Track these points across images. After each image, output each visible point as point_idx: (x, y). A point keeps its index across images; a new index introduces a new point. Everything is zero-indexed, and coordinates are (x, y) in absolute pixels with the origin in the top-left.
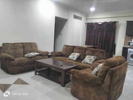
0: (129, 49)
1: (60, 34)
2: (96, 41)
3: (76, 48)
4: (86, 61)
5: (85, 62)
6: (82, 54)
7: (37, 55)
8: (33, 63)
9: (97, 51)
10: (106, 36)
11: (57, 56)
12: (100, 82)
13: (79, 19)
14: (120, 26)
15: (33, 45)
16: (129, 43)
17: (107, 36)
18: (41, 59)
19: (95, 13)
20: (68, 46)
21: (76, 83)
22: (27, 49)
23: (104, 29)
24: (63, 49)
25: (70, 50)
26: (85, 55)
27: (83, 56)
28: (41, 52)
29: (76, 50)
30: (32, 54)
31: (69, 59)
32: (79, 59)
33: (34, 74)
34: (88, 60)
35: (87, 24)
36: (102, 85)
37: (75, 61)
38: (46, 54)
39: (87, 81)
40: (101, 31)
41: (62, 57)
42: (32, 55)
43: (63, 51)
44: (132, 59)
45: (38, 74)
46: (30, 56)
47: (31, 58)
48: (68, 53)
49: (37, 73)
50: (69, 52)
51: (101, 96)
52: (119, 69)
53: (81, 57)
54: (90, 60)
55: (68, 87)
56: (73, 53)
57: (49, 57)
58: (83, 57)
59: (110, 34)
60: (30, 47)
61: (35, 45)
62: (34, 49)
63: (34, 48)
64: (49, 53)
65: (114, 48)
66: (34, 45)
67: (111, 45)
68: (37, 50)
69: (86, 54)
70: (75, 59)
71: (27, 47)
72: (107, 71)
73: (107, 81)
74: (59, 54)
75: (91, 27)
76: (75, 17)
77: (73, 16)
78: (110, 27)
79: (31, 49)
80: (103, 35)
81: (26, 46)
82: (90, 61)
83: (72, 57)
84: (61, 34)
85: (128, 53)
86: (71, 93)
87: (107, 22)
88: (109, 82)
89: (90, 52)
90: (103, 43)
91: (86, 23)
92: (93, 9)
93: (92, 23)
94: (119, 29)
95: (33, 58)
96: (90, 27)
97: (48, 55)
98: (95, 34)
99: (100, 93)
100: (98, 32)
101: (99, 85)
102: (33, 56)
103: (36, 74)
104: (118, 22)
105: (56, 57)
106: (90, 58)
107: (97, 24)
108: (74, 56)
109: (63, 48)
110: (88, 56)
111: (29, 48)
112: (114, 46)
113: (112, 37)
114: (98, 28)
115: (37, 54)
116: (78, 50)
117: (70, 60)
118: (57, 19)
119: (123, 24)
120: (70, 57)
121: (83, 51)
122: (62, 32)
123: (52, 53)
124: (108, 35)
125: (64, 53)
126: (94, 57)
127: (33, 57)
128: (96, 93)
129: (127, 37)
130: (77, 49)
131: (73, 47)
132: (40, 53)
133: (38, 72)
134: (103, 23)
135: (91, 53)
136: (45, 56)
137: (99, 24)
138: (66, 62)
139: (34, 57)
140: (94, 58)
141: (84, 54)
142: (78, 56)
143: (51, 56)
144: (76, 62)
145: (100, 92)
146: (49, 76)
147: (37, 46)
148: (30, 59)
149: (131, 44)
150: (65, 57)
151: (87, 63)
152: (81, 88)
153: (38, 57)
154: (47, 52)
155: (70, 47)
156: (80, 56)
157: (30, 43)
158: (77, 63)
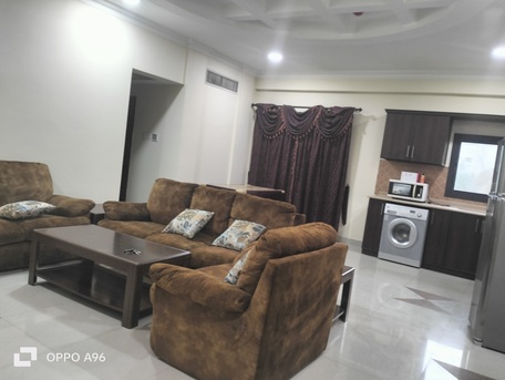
0: (389, 208)
1: (151, 137)
2: (284, 173)
3: (199, 191)
4: (229, 241)
5: (225, 242)
6: (220, 214)
7: (44, 212)
8: (25, 241)
9: (267, 207)
10: (318, 155)
11: (126, 218)
12: (236, 302)
13: (226, 87)
14: (365, 124)
15: (33, 170)
16: (392, 184)
17: (323, 156)
18: (58, 226)
19: (284, 70)
20: (170, 183)
21: (166, 311)
22: (5, 185)
23: (313, 131)
24: (151, 195)
25: (177, 200)
26: (230, 217)
27: (221, 222)
28: (63, 202)
29: (198, 200)
30: (26, 206)
31: (171, 232)
32: (207, 232)
33: (27, 283)
34: (233, 236)
35: (255, 108)
36: (244, 315)
37: (191, 239)
38: (81, 207)
39: (199, 301)
40: (304, 139)
41: (146, 224)
42: (24, 210)
43: (150, 201)
44: (396, 241)
45: (42, 284)
46: (14, 214)
47: (20, 219)
48: (168, 209)
49: (39, 280)
50: (173, 206)
51: (239, 351)
52: (304, 263)
53: (215, 226)
54: (242, 236)
55: (146, 328)
56: (187, 210)
57: (95, 219)
58: (221, 225)
59: (334, 149)
60: (22, 181)
61: (42, 173)
62: (38, 186)
63: (37, 182)
64: (94, 205)
65: (341, 198)
66: (37, 173)
67: (333, 190)
68: (49, 192)
69: (232, 215)
70: (189, 232)
71: (8, 179)
72: (262, 268)
73: (258, 300)
74: (137, 212)
75: (271, 119)
76: (213, 79)
77: (203, 76)
78: (332, 126)
79: (24, 187)
80: (309, 152)
81: (5, 172)
82: (239, 240)
83: (180, 222)
84: (155, 137)
85: (386, 218)
86: (150, 348)
87: (326, 106)
88: (265, 302)
89: (244, 209)
90: (309, 181)
91: (253, 105)
92: (275, 57)
93: (274, 107)
94: (364, 136)
95: (27, 222)
96: (268, 120)
97: (92, 214)
98: (282, 148)
99: (238, 340)
100: (293, 141)
101: (235, 314)
102: (29, 212)
103: (33, 282)
104: (360, 110)
105: (122, 223)
106: (241, 230)
107: (289, 110)
108: (189, 221)
109: (154, 191)
110: (237, 222)
111: (17, 184)
112: (343, 194)
113: (339, 162)
114: (293, 127)
115: (44, 205)
116: (207, 200)
117: (172, 236)
118: (139, 79)
119: (375, 119)
120: (176, 223)
121: (224, 206)
122: (158, 132)
123: (107, 205)
124: (326, 155)
125: (154, 208)
126: (255, 225)
127: (26, 218)
128: (224, 343)
129: (388, 164)
130: (203, 197)
131: (188, 189)
132: (60, 205)
133: (42, 274)
134: (310, 109)
135: (247, 212)
136: (78, 215)
137: (298, 110)
138: (154, 241)
139: (30, 216)
140: (254, 229)
141: (224, 216)
142: (203, 220)
143: (101, 217)
144: (194, 243)
145: (237, 337)
146: (88, 294)
147: (48, 177)
148: (14, 224)
149: (396, 189)
150: (157, 225)
151: (230, 247)
152: (182, 326)
153: (47, 219)
154: (87, 201)
155: (178, 189)
156: (211, 221)
157: (20, 163)
158: (193, 247)
